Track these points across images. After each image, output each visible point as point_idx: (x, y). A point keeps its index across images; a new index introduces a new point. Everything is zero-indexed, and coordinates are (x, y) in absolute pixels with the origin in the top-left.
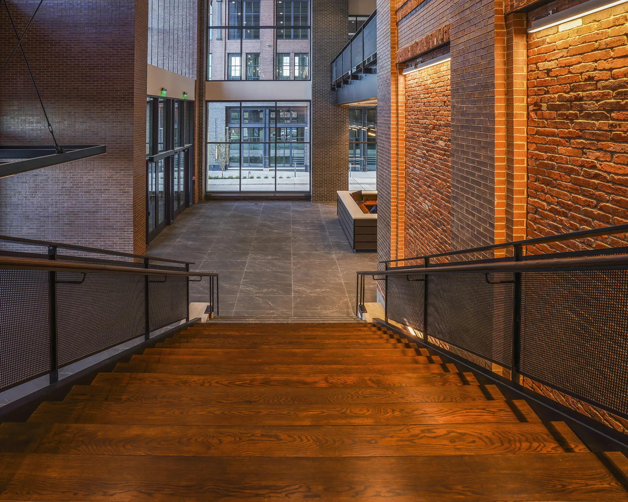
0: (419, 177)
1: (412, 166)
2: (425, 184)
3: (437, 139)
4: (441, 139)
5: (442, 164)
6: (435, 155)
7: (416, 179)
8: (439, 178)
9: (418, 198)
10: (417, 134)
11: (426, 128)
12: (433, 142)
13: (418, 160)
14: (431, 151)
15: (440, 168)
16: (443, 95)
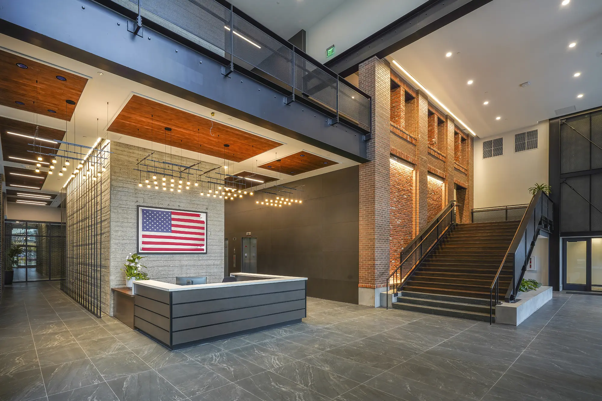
0: (395, 211)
1: (391, 206)
2: (399, 213)
3: (403, 194)
4: (405, 195)
5: (405, 204)
6: (403, 201)
7: (393, 212)
8: (404, 209)
9: (395, 220)
10: (394, 191)
11: (399, 189)
12: (402, 196)
13: (395, 203)
14: (400, 199)
15: (405, 206)
16: (406, 179)
